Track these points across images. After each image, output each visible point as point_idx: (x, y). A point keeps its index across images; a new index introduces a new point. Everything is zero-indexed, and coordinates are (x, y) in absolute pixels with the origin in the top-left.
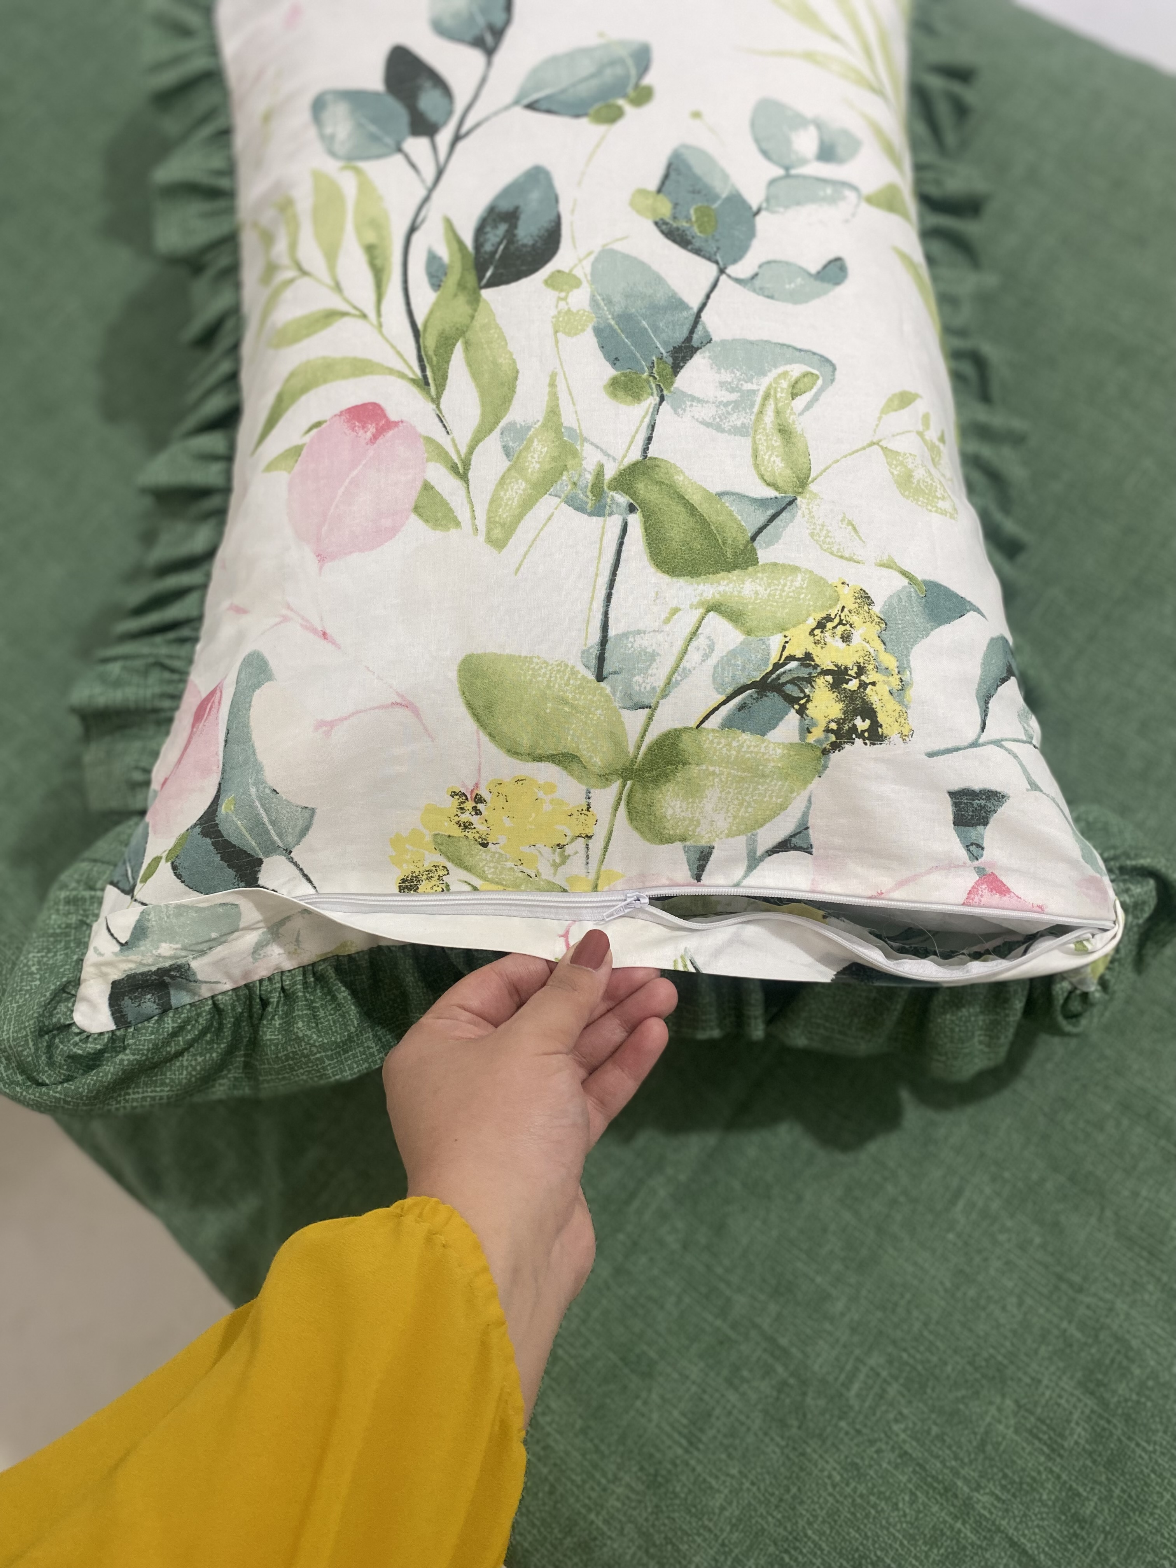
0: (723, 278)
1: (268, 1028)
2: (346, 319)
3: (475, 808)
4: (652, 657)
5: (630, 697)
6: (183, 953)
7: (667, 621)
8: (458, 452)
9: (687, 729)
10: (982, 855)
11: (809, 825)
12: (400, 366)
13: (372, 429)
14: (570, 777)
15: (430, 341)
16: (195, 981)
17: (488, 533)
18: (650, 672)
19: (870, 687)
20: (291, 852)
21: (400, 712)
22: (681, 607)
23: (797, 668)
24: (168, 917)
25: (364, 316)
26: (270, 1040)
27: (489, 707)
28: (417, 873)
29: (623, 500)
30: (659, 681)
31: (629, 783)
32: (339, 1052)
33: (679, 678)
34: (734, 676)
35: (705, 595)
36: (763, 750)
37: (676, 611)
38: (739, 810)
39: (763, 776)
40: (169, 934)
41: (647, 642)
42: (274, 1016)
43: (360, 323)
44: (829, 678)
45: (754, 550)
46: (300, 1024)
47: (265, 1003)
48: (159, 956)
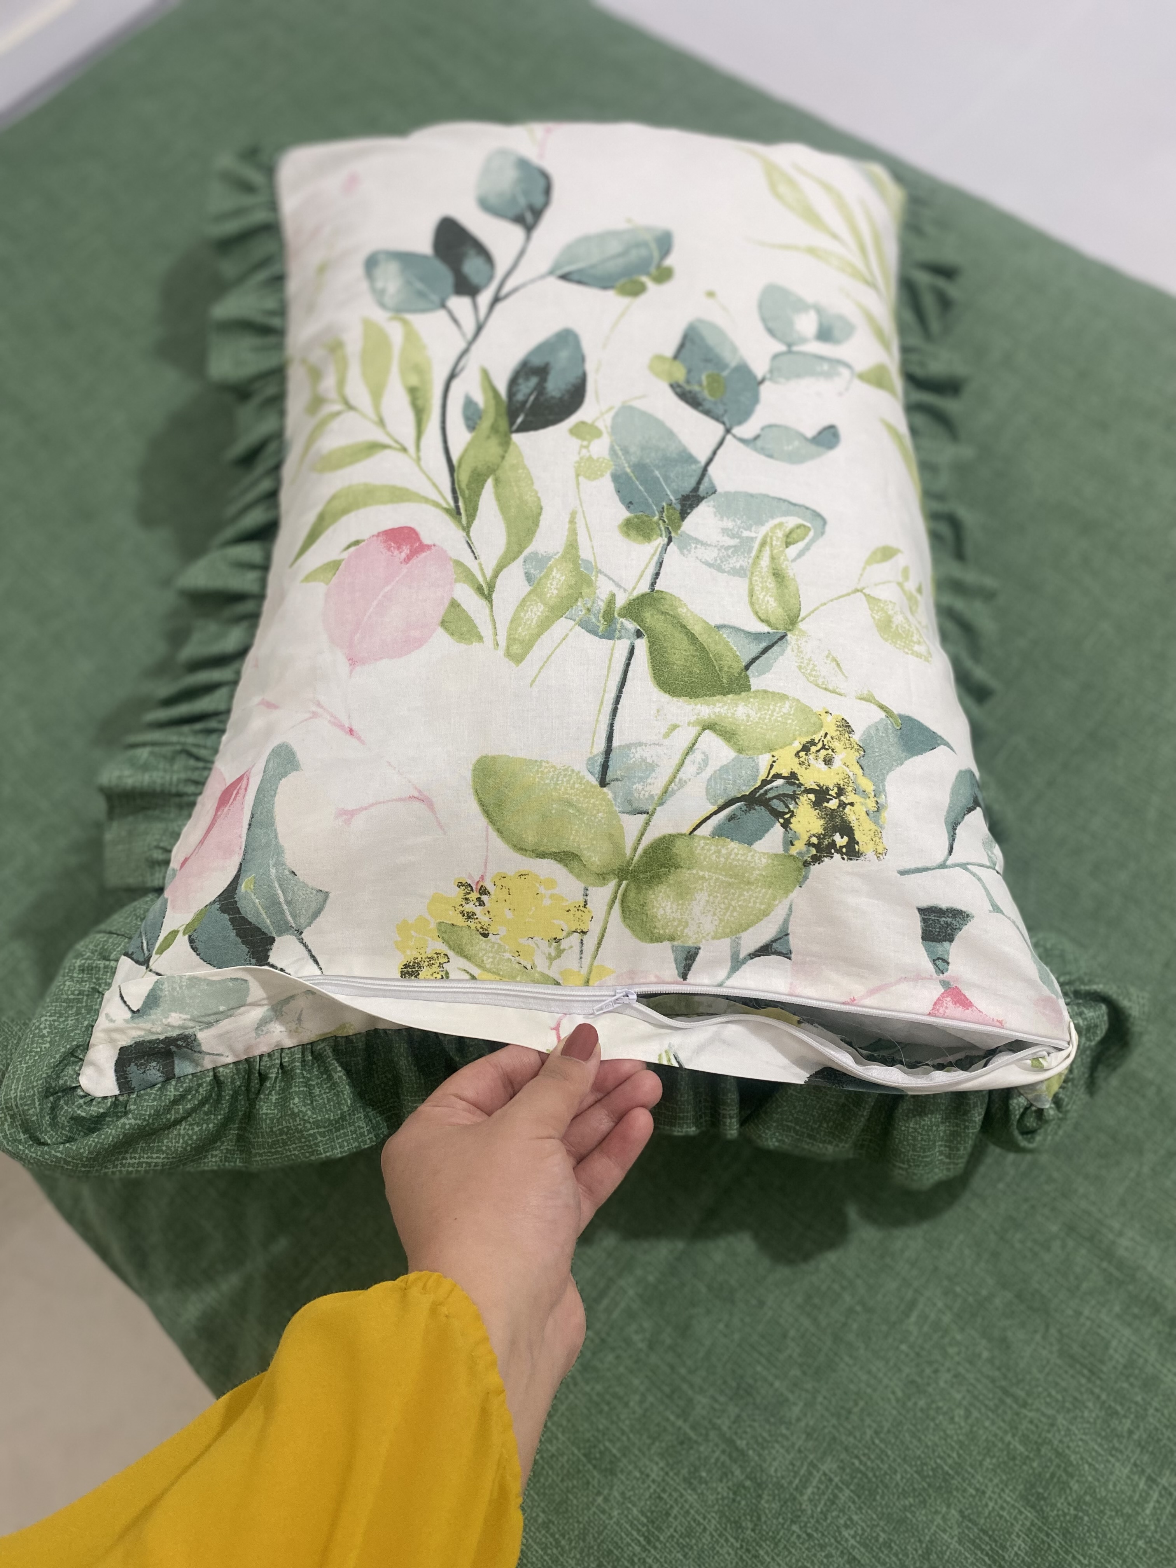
0: (729, 437)
1: (265, 1102)
2: (387, 452)
3: (479, 899)
4: (651, 767)
5: (630, 803)
6: (191, 1024)
7: (667, 735)
8: (484, 575)
9: (682, 835)
10: (947, 970)
11: (789, 931)
12: (434, 496)
13: (406, 550)
14: (570, 875)
15: (463, 476)
16: (200, 1052)
17: (508, 648)
18: (649, 781)
19: (848, 806)
20: (302, 933)
21: (417, 805)
22: (680, 724)
23: (783, 785)
24: (181, 988)
25: (404, 450)
26: (267, 1114)
27: (499, 805)
28: (419, 959)
29: (631, 626)
30: (656, 789)
31: (625, 883)
32: (331, 1130)
33: (675, 788)
34: (725, 789)
35: (702, 714)
36: (749, 858)
37: (674, 727)
38: (725, 914)
39: (749, 883)
40: (179, 1004)
41: (648, 754)
42: (271, 1091)
43: (401, 456)
44: (812, 797)
45: (747, 677)
46: (296, 1100)
47: (263, 1078)
48: (168, 1025)
